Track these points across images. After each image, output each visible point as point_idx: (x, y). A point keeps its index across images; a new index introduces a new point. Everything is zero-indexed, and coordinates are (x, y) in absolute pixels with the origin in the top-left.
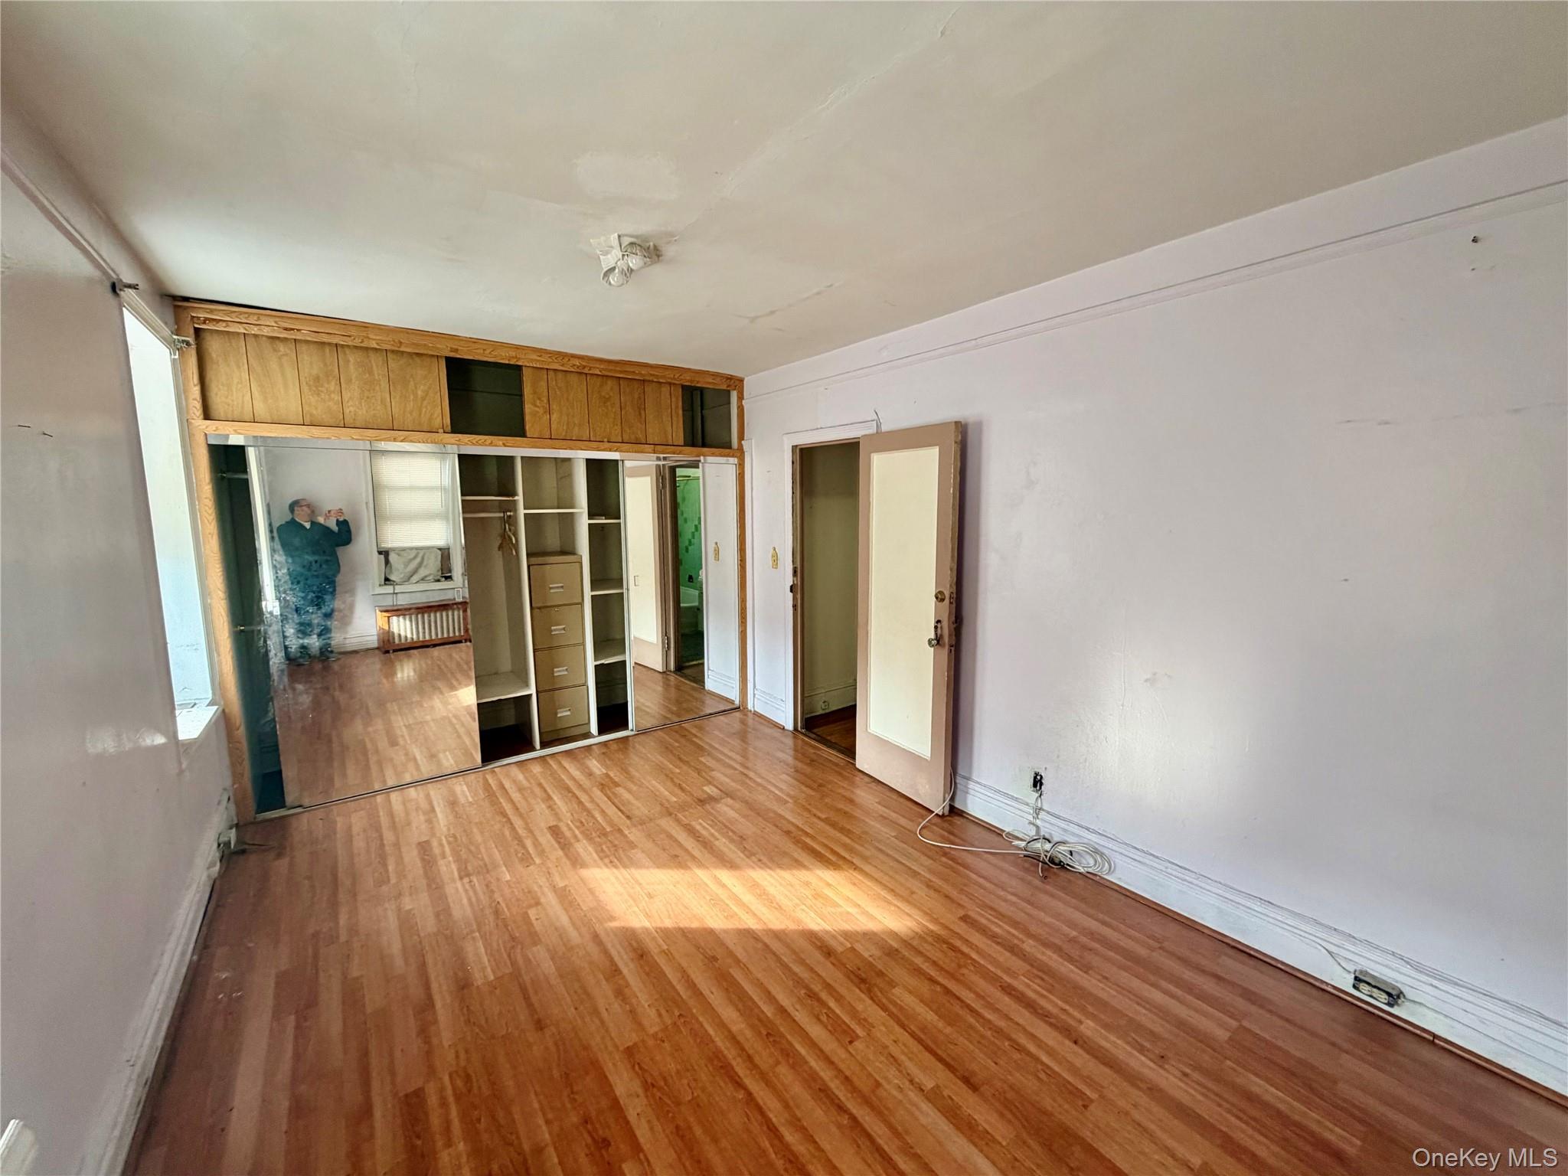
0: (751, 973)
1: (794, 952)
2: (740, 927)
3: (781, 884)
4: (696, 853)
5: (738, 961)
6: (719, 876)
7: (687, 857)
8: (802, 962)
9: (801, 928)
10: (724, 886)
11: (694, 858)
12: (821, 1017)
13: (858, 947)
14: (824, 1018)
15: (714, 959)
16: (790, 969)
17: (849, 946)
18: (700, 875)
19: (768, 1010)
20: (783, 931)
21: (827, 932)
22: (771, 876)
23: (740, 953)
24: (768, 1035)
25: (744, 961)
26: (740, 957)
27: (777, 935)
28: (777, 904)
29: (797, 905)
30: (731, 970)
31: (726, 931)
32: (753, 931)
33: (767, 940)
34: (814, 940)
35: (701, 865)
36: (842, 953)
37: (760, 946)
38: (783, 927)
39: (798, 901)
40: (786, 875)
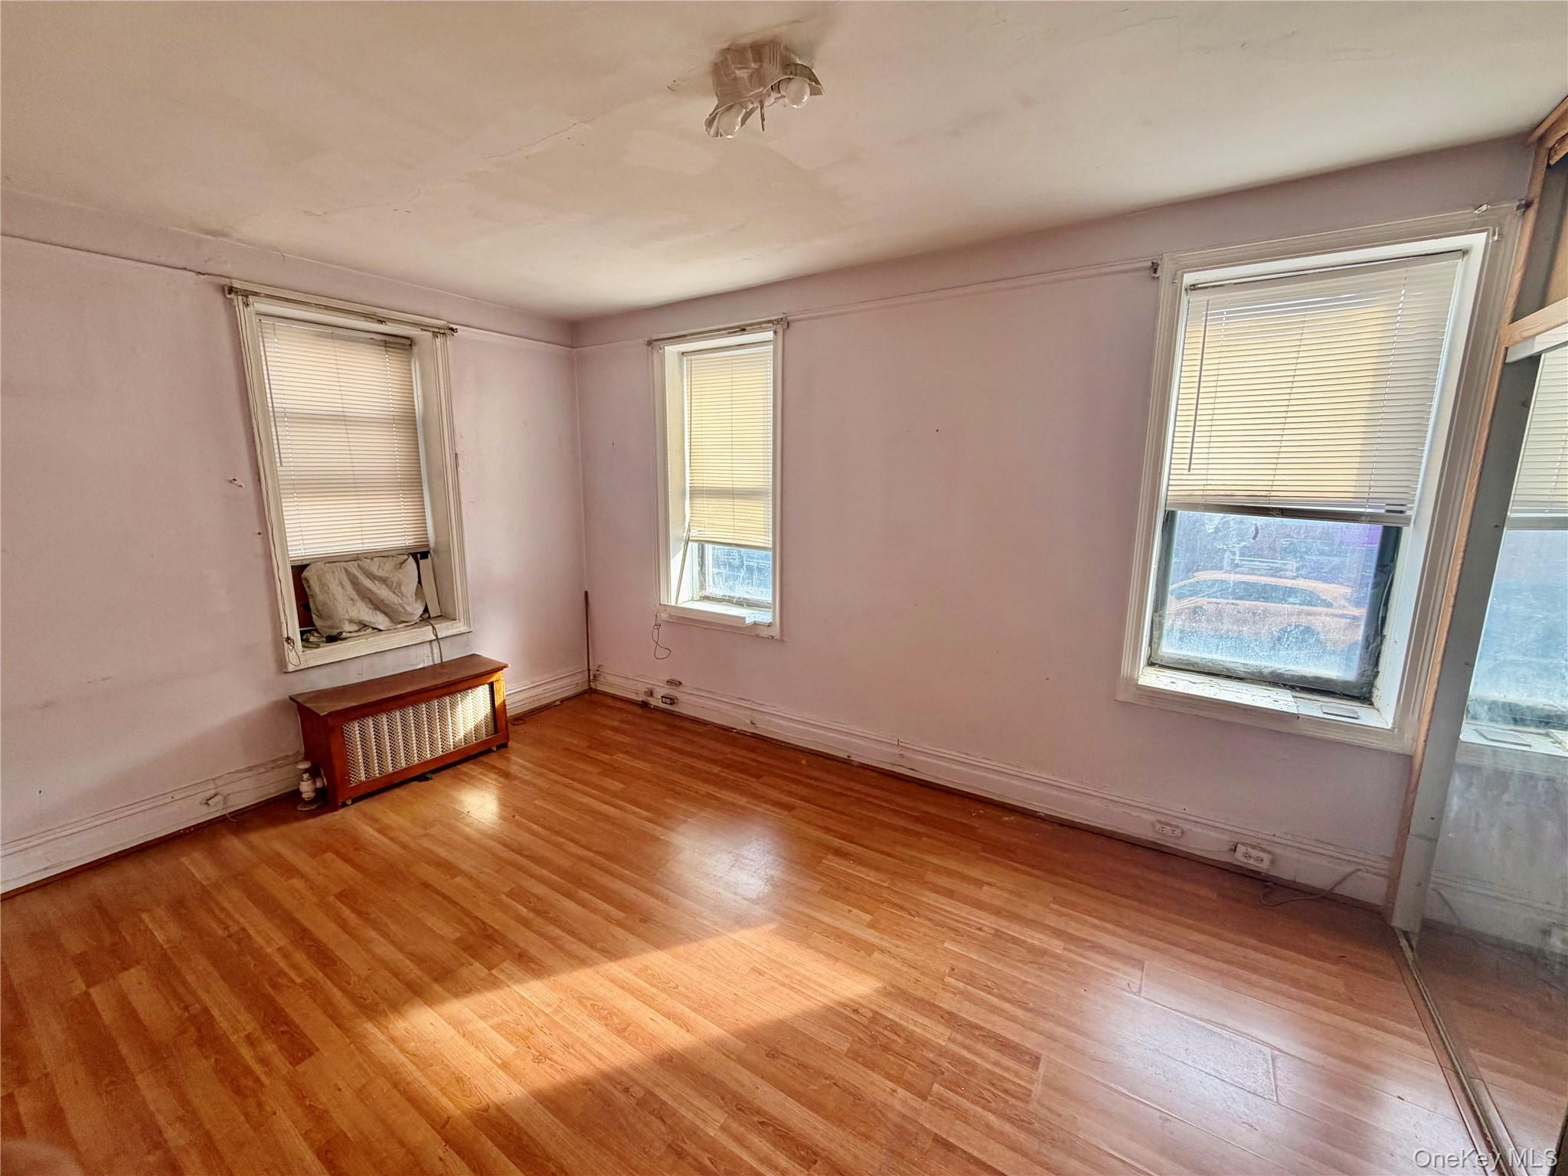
0: (604, 918)
1: (561, 948)
2: (627, 960)
3: (583, 1044)
4: (745, 1076)
5: (620, 924)
6: (683, 1032)
7: (752, 1058)
8: (552, 940)
9: (552, 979)
10: (668, 1015)
11: (740, 1060)
12: (535, 899)
13: (483, 972)
14: (533, 899)
15: (643, 921)
16: (564, 930)
17: (493, 971)
18: (716, 1027)
19: (584, 895)
20: (574, 968)
21: (518, 981)
22: (600, 1057)
23: (619, 932)
24: (580, 880)
25: (612, 926)
26: (617, 928)
27: (583, 962)
28: (585, 1007)
29: (557, 1012)
30: (624, 915)
31: (643, 951)
32: (611, 960)
33: (594, 954)
34: (537, 967)
35: (720, 1046)
36: (504, 961)
37: (599, 945)
38: (575, 974)
39: (556, 1019)
40: (579, 1069)
